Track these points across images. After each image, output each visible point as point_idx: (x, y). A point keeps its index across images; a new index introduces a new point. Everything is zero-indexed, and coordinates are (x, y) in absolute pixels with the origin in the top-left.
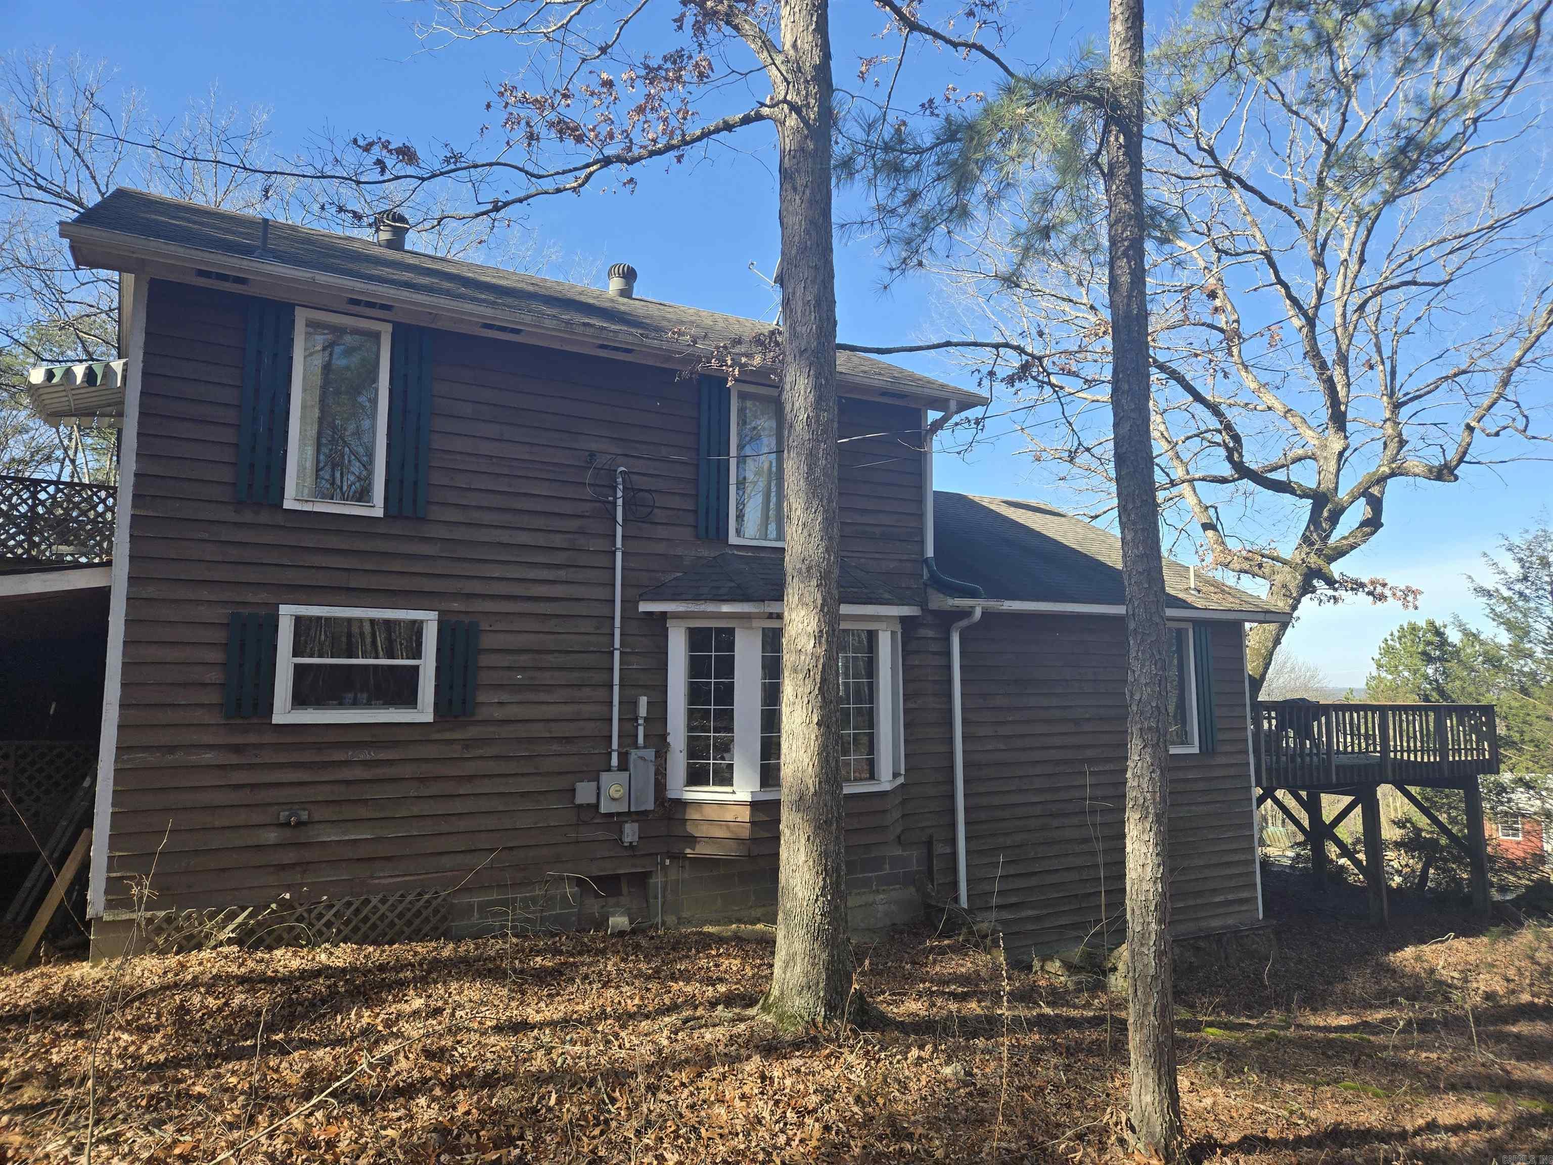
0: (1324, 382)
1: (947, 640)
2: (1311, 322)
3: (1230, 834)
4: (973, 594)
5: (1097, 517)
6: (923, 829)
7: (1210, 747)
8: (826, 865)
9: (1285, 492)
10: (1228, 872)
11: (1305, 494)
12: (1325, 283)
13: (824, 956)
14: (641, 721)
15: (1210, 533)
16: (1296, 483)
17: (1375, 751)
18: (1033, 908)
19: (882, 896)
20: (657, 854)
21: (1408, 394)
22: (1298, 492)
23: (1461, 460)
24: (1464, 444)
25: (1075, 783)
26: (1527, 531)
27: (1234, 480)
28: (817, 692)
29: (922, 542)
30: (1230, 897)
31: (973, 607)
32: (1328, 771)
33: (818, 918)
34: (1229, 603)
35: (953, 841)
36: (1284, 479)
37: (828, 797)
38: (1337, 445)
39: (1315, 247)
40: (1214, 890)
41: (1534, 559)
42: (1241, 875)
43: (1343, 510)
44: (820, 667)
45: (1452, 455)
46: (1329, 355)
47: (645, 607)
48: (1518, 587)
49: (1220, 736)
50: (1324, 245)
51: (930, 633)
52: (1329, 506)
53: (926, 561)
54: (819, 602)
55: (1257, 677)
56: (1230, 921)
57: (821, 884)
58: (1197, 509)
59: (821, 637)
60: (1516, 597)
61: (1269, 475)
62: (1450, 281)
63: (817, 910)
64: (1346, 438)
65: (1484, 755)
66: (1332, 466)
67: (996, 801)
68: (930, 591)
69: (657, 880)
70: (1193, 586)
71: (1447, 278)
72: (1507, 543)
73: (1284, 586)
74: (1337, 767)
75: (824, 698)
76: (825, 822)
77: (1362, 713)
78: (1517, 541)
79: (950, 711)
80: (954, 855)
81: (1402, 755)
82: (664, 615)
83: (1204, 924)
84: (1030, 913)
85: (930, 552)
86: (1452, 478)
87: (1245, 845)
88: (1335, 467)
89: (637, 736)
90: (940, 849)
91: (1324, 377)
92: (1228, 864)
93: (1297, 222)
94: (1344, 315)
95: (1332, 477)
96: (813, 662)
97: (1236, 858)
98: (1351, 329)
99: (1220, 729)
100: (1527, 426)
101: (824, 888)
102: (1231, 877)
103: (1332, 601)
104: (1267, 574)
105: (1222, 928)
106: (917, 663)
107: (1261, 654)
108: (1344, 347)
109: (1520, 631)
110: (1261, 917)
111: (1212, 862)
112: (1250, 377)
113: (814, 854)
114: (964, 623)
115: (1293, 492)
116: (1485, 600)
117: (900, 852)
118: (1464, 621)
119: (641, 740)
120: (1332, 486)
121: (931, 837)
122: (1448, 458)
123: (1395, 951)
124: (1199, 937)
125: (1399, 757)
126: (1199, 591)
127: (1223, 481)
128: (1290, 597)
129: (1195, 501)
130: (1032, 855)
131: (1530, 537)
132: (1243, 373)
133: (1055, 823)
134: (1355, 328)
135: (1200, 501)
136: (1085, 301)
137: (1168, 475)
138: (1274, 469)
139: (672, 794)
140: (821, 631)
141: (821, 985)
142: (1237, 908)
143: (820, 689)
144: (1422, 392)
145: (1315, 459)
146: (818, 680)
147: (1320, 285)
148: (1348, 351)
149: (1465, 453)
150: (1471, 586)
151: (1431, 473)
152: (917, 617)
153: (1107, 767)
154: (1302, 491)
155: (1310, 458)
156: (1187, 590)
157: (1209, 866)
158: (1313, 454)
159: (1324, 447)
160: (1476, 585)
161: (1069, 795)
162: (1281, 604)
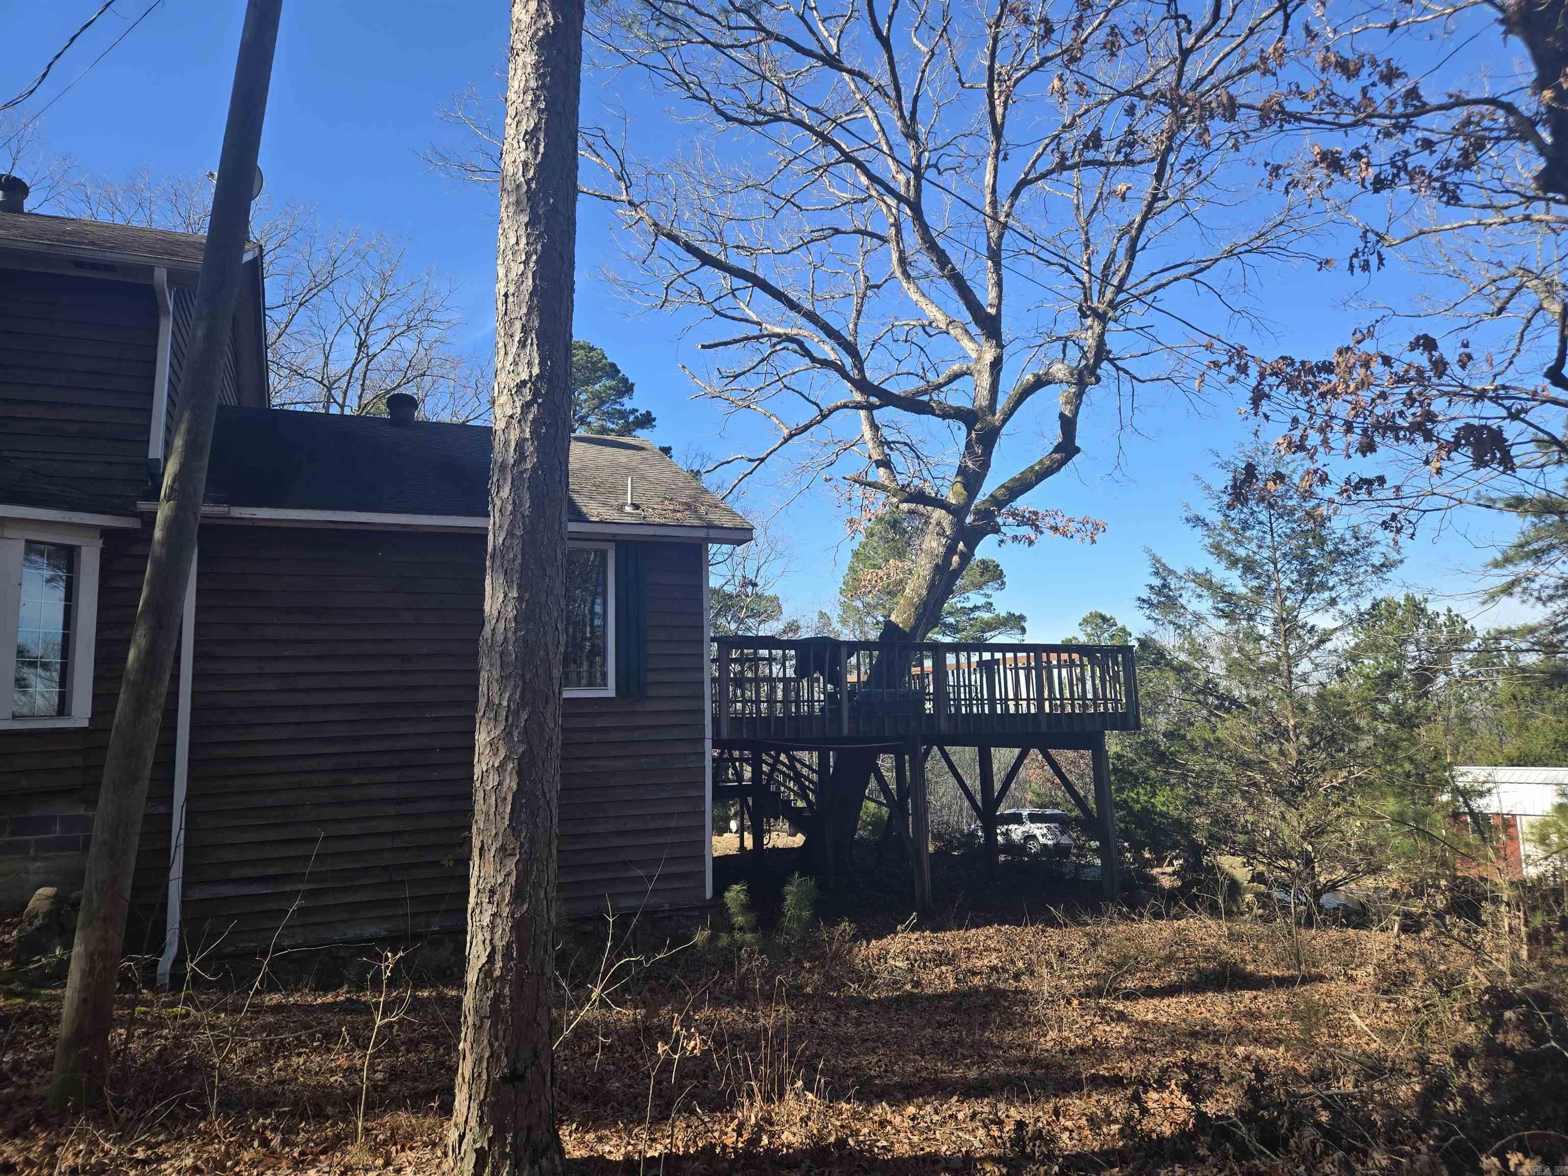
3: (666, 795)
7: (634, 690)
11: (948, 414)
16: (936, 403)
19: (39, 864)
22: (937, 412)
25: (397, 732)
30: (656, 871)
35: (169, 799)
38: (989, 356)
40: (629, 863)
42: (678, 843)
50: (914, 112)
52: (978, 426)
53: (148, 463)
55: (907, 629)
56: (648, 899)
64: (1001, 345)
66: (985, 380)
70: (629, 502)
72: (1219, 460)
73: (939, 524)
80: (169, 817)
85: (153, 452)
87: (687, 807)
88: (989, 381)
92: (658, 831)
95: (987, 394)
97: (674, 823)
99: (655, 669)
102: (659, 846)
106: (126, 584)
110: (707, 893)
111: (628, 828)
112: (916, 287)
115: (930, 413)
117: (81, 812)
120: (985, 403)
126: (638, 508)
132: (905, 285)
133: (356, 780)
136: (624, 197)
137: (818, 405)
142: (665, 885)
145: (971, 374)
149: (1101, 347)
150: (1184, 516)
151: (1072, 375)
152: (135, 530)
153: (454, 713)
154: (941, 410)
155: (966, 374)
156: (621, 508)
157: (621, 833)
158: (968, 368)
159: (979, 359)
160: (1190, 515)
161: (386, 745)
162: (934, 544)
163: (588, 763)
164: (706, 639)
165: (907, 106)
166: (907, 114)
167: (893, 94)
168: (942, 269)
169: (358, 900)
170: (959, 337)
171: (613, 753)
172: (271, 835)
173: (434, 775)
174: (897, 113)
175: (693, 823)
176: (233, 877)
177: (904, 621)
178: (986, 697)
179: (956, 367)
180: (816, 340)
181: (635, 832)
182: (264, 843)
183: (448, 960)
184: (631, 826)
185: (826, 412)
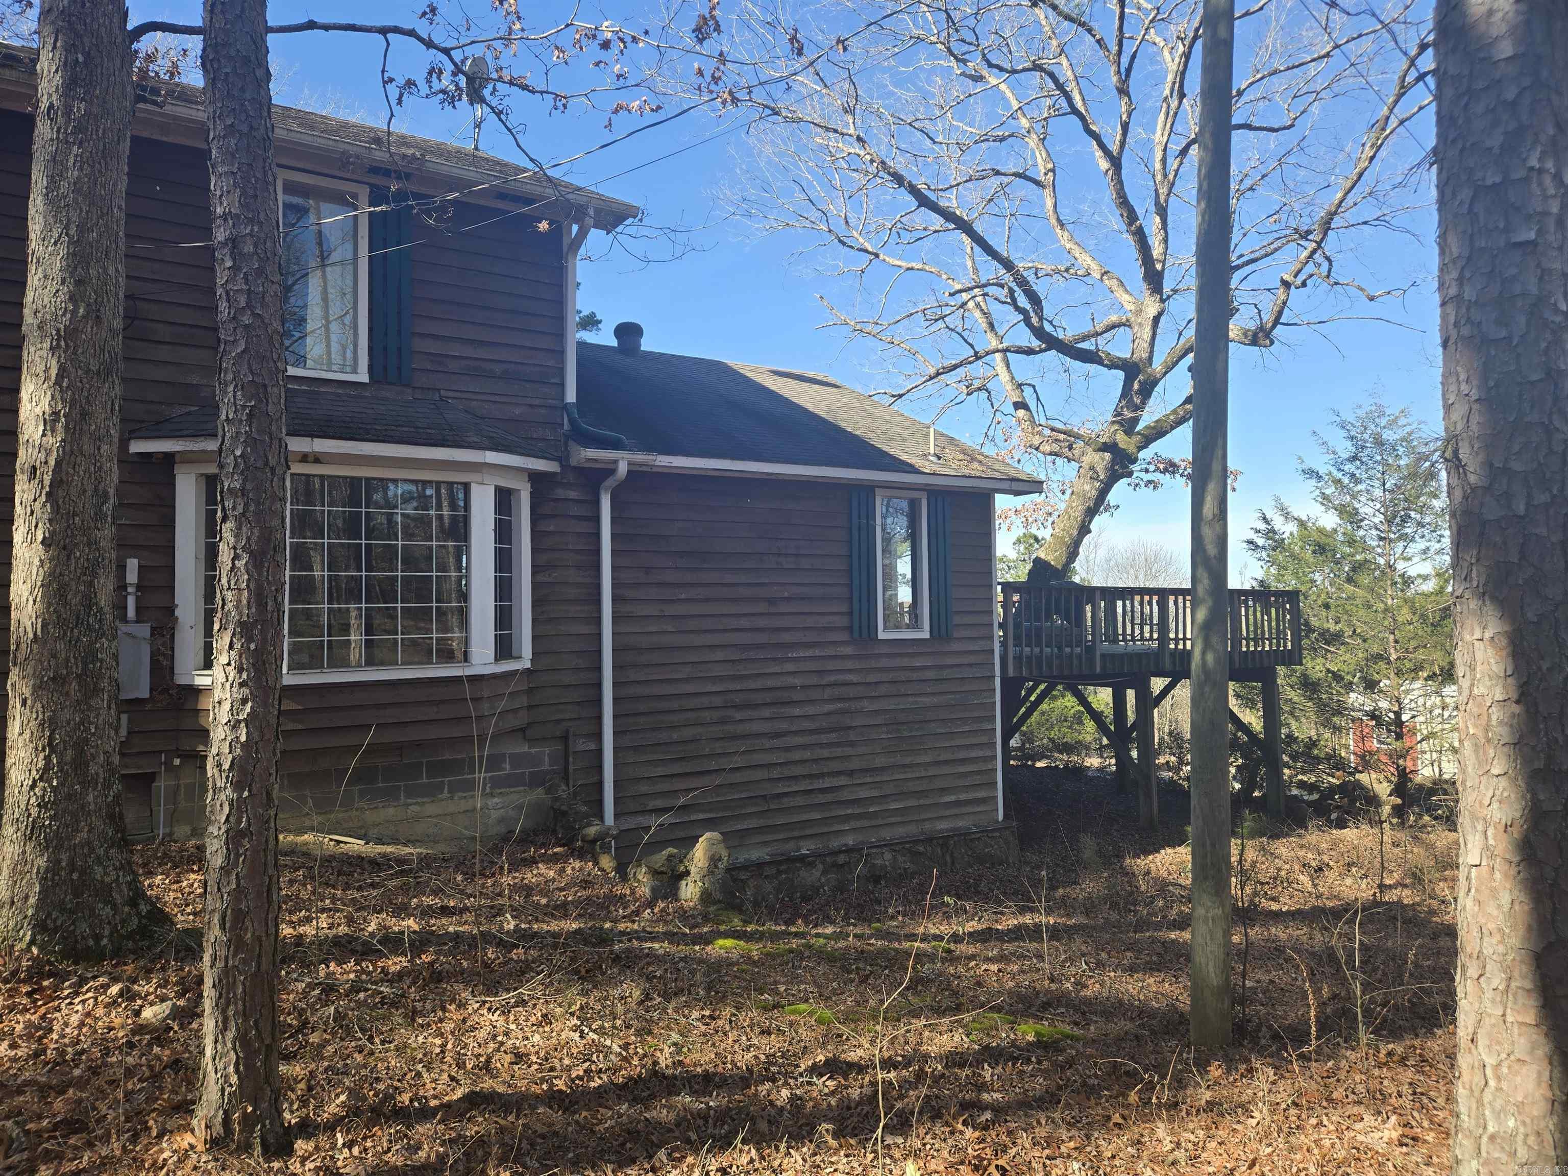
0: (1134, 234)
1: (597, 503)
2: (1116, 162)
3: (967, 728)
4: (616, 445)
5: (901, 396)
6: (559, 721)
7: (943, 632)
8: (51, 738)
9: (1091, 361)
10: (962, 769)
11: (1114, 364)
12: (1129, 116)
13: (42, 862)
14: (130, 590)
15: (1021, 413)
16: (1103, 352)
17: (1151, 639)
18: (704, 811)
19: (496, 800)
20: (161, 752)
21: (1241, 256)
22: (1106, 362)
23: (1276, 322)
24: (1279, 302)
25: (767, 671)
26: (1360, 407)
27: (1041, 351)
28: (44, 498)
29: (562, 385)
30: (963, 797)
31: (616, 462)
32: (1091, 660)
33: (34, 811)
34: (975, 469)
35: (598, 736)
36: (1093, 348)
37: (60, 646)
38: (1152, 309)
39: (1119, 72)
40: (943, 790)
41: (1366, 436)
42: (978, 772)
43: (1155, 383)
44: (52, 463)
45: (1268, 318)
46: (1143, 206)
47: (137, 447)
48: (1348, 467)
49: (957, 620)
50: (1129, 70)
51: (572, 494)
52: (1141, 377)
53: (565, 407)
54: (54, 372)
55: (1059, 567)
56: (960, 823)
57: (41, 764)
58: (1009, 387)
59: (57, 420)
60: (1346, 480)
61: (1080, 345)
62: (1292, 126)
63: (33, 800)
64: (1162, 301)
65: (1285, 646)
66: (1146, 333)
67: (657, 690)
68: (571, 443)
69: (162, 784)
70: (932, 452)
71: (1289, 123)
72: (1338, 419)
73: (1092, 468)
74: (1103, 656)
75: (56, 509)
76: (54, 679)
77: (1147, 598)
78: (1351, 418)
79: (598, 587)
80: (599, 753)
81: (1184, 645)
82: (169, 459)
83: (927, 826)
84: (701, 816)
85: (571, 396)
86: (1268, 342)
87: (984, 739)
88: (1150, 334)
89: (126, 608)
90: (583, 745)
91: (1133, 228)
92: (963, 761)
93: (1098, 41)
94: (1164, 160)
95: (1146, 345)
96: (42, 456)
97: (974, 754)
98: (1171, 177)
99: (958, 613)
100: (1329, 271)
101: (47, 768)
102: (965, 775)
103: (1151, 487)
104: (1077, 456)
105: (952, 830)
106: (552, 528)
107: (1064, 543)
108: (1162, 198)
109: (1351, 515)
110: (1001, 818)
111: (941, 758)
112: (1066, 234)
113: (33, 723)
114: (610, 482)
115: (1100, 362)
116: (1313, 482)
117: (526, 749)
118: (1286, 504)
119: (131, 613)
120: (1145, 355)
121: (567, 731)
122: (1264, 321)
123: (1147, 853)
124: (919, 841)
125: (1181, 647)
126: (939, 458)
127: (1030, 352)
128: (1097, 479)
129: (1008, 378)
130: (707, 751)
131: (1361, 413)
132: (1058, 231)
133: (738, 716)
134: (1175, 176)
135: (1013, 378)
137: (972, 346)
138: (1084, 338)
139: (181, 680)
140: (56, 414)
141: (32, 901)
142: (969, 809)
143: (48, 495)
144: (1257, 255)
145: (1130, 326)
146: (47, 482)
147: (1124, 117)
148: (1166, 201)
149: (1280, 313)
150: (1300, 467)
151: (1246, 337)
152: (554, 474)
153: (809, 653)
154: (1110, 360)
155: (1124, 325)
156: (925, 456)
157: (937, 763)
158: (1128, 320)
159: (1139, 312)
160: (1304, 467)
161: (758, 684)
162: (1087, 487)
163: (911, 699)
164: (994, 583)
165: (1125, 61)
166: (1123, 70)
167: (1114, 49)
168: (1130, 224)
169: (745, 827)
170: (1115, 288)
171: (929, 690)
172: (677, 769)
173: (797, 711)
174: (1113, 68)
175: (989, 753)
176: (649, 808)
177: (1056, 559)
178: (1189, 636)
179: (1114, 318)
180: (944, 277)
181: (946, 762)
182: (672, 776)
183: (819, 880)
184: (943, 757)
185: (982, 353)
